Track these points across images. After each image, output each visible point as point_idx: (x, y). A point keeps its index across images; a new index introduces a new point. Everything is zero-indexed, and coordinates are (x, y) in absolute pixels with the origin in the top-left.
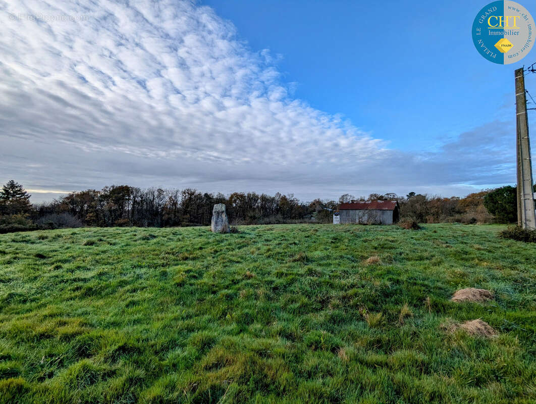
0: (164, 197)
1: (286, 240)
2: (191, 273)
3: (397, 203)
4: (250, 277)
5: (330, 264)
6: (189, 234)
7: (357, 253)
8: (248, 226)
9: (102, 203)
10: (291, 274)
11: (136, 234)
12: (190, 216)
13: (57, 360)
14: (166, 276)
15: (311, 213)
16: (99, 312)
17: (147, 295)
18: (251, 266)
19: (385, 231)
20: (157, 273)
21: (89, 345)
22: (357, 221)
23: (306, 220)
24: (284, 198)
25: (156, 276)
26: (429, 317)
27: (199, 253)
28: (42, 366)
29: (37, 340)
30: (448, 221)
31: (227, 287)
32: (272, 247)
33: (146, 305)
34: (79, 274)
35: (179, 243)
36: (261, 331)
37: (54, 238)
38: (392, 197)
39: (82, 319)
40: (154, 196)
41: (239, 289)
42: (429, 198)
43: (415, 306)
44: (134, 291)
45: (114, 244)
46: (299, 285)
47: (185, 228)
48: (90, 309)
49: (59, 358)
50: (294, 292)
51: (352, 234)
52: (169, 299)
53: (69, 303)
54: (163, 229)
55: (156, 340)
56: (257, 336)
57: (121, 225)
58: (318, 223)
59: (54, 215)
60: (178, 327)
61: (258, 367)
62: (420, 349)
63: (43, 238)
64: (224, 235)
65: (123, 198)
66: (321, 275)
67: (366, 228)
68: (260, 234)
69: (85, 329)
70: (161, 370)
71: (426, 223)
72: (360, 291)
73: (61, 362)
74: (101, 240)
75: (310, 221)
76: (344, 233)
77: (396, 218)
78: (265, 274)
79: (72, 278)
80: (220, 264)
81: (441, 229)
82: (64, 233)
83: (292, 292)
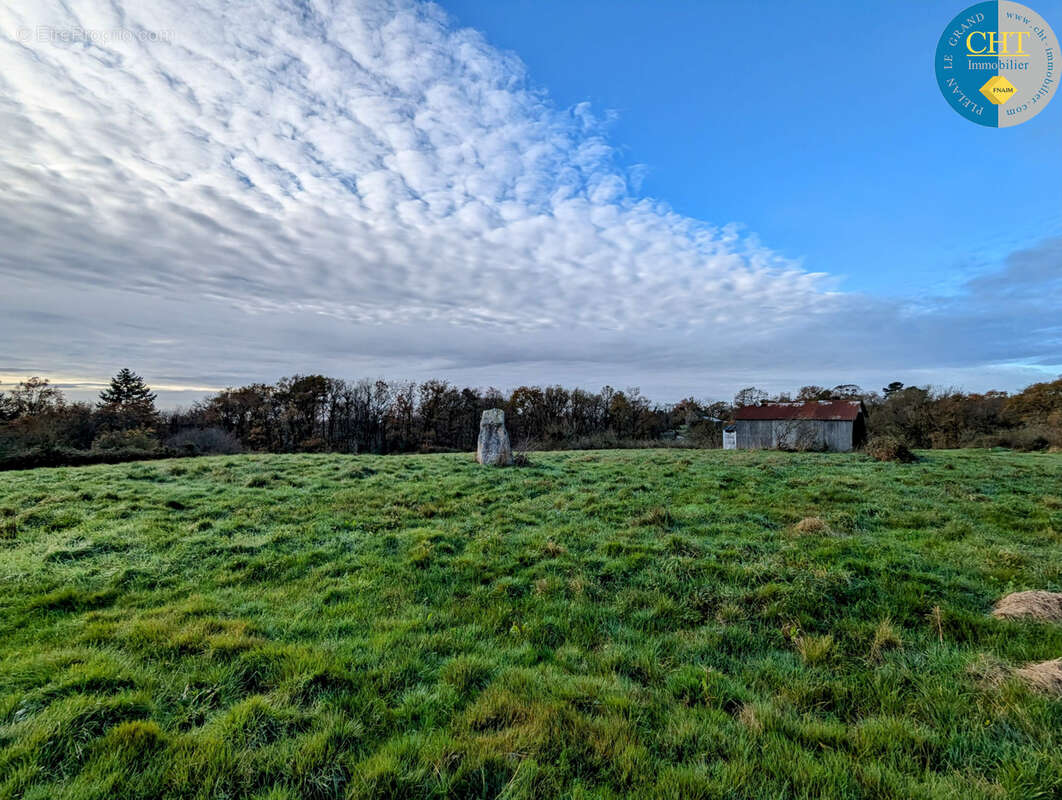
0: (388, 397)
1: (625, 481)
2: (442, 543)
3: (862, 405)
4: (555, 554)
5: (718, 532)
6: (436, 468)
7: (775, 510)
8: (549, 453)
9: (277, 409)
10: (636, 550)
11: (339, 466)
12: (437, 432)
13: (209, 694)
14: (394, 547)
15: (676, 425)
16: (277, 609)
17: (361, 583)
18: (557, 532)
19: (837, 465)
20: (379, 541)
21: (263, 670)
22: (775, 443)
23: (667, 441)
24: (620, 397)
25: (377, 547)
26: (940, 651)
27: (454, 504)
28: (185, 704)
29: (176, 655)
30: (979, 445)
31: (511, 572)
32: (596, 495)
33: (359, 602)
34: (241, 540)
35: (417, 485)
36: (580, 661)
37: (197, 473)
38: (850, 393)
39: (249, 622)
40: (369, 395)
41: (534, 577)
42: (936, 393)
43: (907, 624)
44: (338, 573)
45: (301, 485)
46: (655, 574)
47: (428, 456)
48: (261, 604)
49: (213, 691)
50: (644, 586)
51: (764, 471)
52: (399, 590)
53: (226, 592)
54: (387, 458)
55: (381, 667)
56: (572, 671)
57: (310, 450)
58: (691, 448)
59: (195, 431)
60: (421, 646)
61: (575, 731)
62: (920, 716)
63: (178, 472)
64: (503, 470)
65: (313, 400)
66: (698, 553)
67: (795, 459)
68: (573, 469)
69: (254, 639)
70: (390, 724)
71: (929, 448)
72: (784, 588)
73: (216, 698)
74: (276, 477)
75: (673, 444)
76: (747, 469)
77: (859, 438)
78: (586, 548)
79: (230, 546)
80: (496, 526)
81: (964, 461)
82: (213, 464)
83: (641, 586)
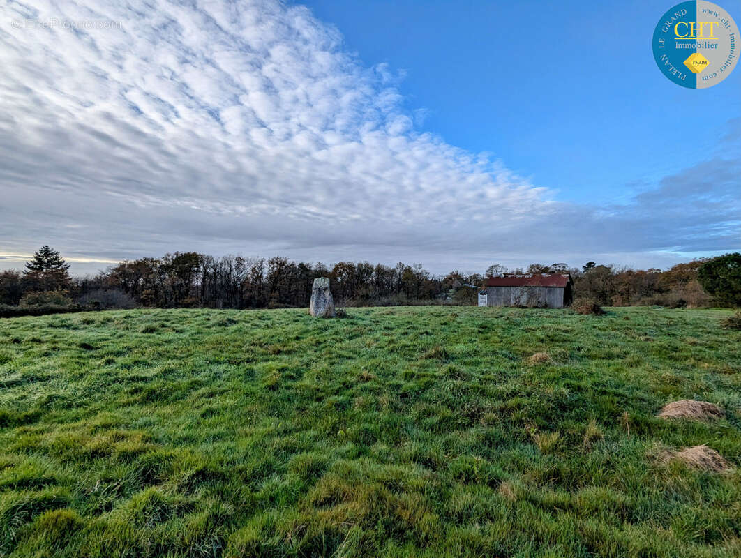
0: (244, 268)
1: (414, 328)
2: (287, 373)
3: (570, 277)
4: (368, 379)
5: (479, 363)
6: (281, 319)
7: (516, 347)
8: (360, 308)
9: (162, 276)
10: (424, 376)
11: (210, 318)
12: (280, 293)
13: (116, 486)
14: (252, 376)
15: (446, 290)
16: (167, 422)
17: (228, 402)
18: (369, 363)
19: (555, 317)
20: (241, 371)
21: (157, 468)
22: (513, 302)
23: (440, 300)
24: (408, 270)
25: (240, 375)
26: (628, 441)
27: (295, 344)
28: (97, 495)
29: (89, 458)
30: (643, 304)
31: (337, 392)
32: (394, 338)
33: (228, 415)
34: (136, 371)
35: (268, 331)
36: (388, 454)
37: (102, 323)
38: (561, 269)
39: (145, 432)
40: (231, 267)
41: (353, 395)
42: (616, 270)
43: (606, 424)
44: (212, 395)
45: (182, 332)
46: (438, 392)
47: (274, 310)
48: (154, 418)
49: (118, 484)
50: (430, 401)
51: (508, 321)
52: (257, 407)
53: (126, 410)
54: (245, 312)
55: (245, 462)
56: (383, 462)
57: (187, 306)
58: (457, 305)
59: (100, 292)
60: (274, 446)
61: (388, 505)
62: (618, 485)
63: (88, 322)
64: (329, 321)
65: (189, 270)
66: (467, 377)
67: (526, 313)
68: (377, 319)
69: (150, 445)
70: (254, 504)
71: (611, 306)
72: (526, 401)
73: (121, 490)
74: (163, 326)
75: (445, 302)
76: (496, 320)
77: (568, 299)
78: (389, 375)
79: (129, 376)
80: (325, 359)
81: (635, 314)
82: (115, 316)
83: (427, 400)
